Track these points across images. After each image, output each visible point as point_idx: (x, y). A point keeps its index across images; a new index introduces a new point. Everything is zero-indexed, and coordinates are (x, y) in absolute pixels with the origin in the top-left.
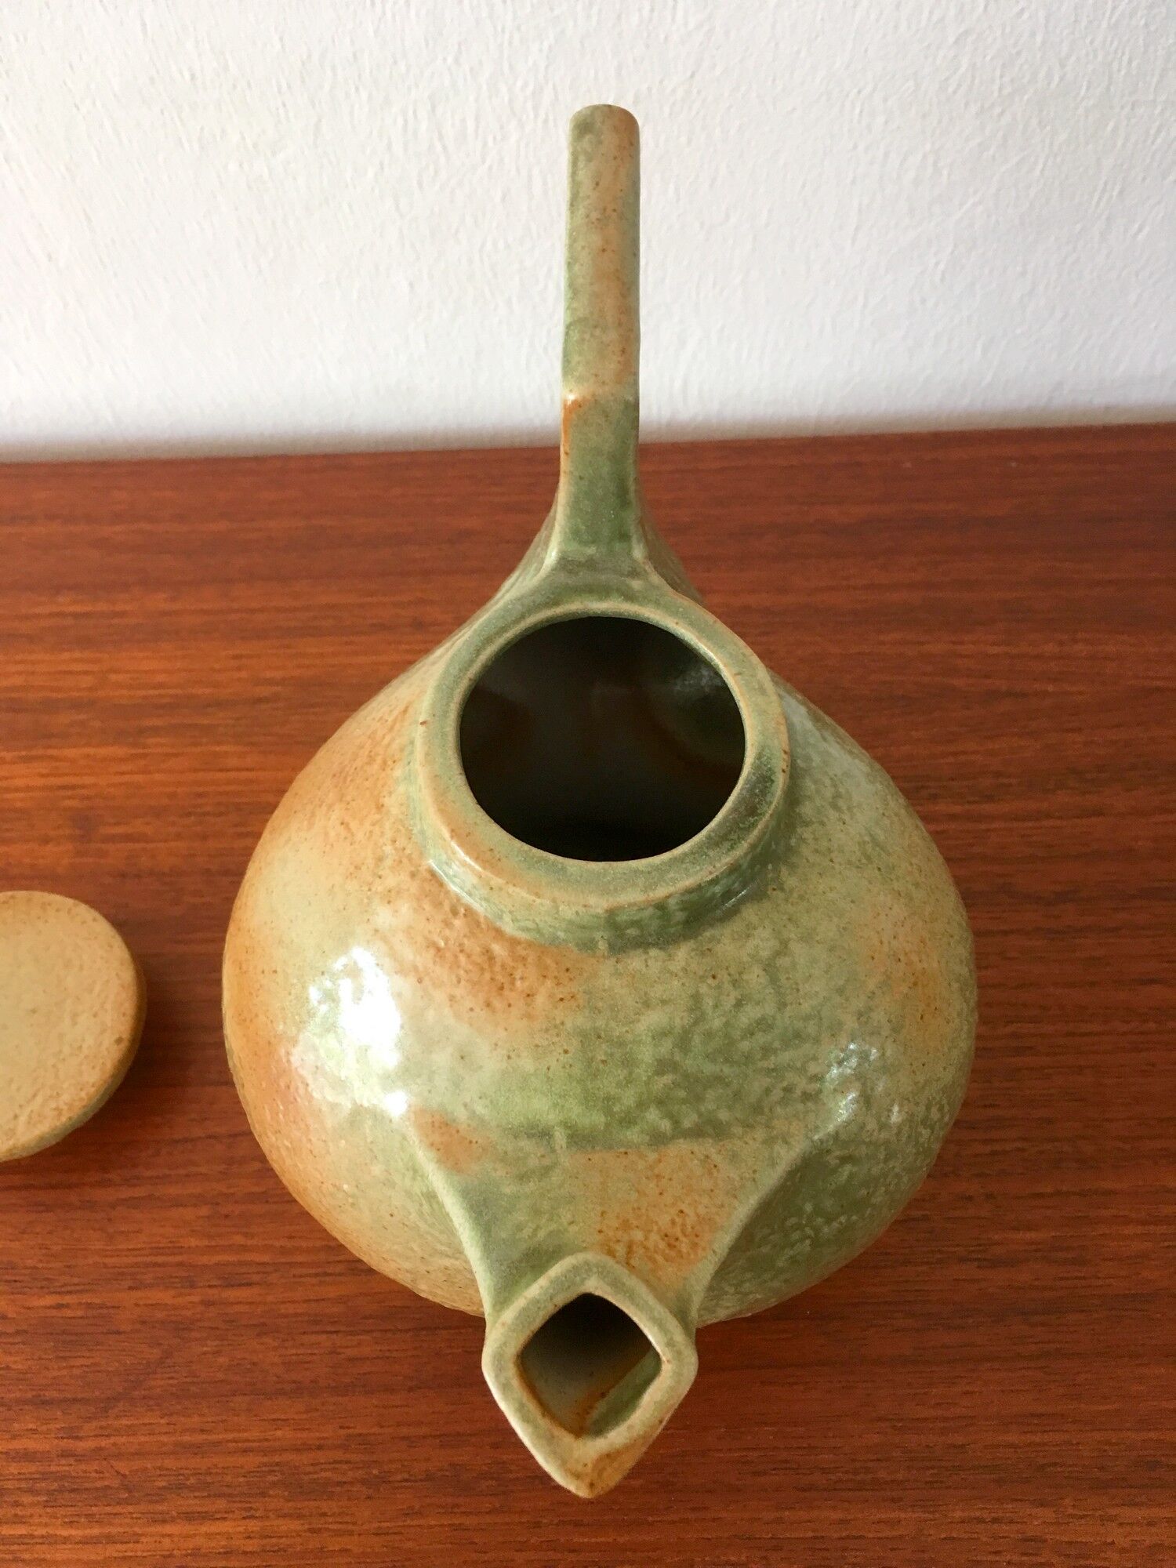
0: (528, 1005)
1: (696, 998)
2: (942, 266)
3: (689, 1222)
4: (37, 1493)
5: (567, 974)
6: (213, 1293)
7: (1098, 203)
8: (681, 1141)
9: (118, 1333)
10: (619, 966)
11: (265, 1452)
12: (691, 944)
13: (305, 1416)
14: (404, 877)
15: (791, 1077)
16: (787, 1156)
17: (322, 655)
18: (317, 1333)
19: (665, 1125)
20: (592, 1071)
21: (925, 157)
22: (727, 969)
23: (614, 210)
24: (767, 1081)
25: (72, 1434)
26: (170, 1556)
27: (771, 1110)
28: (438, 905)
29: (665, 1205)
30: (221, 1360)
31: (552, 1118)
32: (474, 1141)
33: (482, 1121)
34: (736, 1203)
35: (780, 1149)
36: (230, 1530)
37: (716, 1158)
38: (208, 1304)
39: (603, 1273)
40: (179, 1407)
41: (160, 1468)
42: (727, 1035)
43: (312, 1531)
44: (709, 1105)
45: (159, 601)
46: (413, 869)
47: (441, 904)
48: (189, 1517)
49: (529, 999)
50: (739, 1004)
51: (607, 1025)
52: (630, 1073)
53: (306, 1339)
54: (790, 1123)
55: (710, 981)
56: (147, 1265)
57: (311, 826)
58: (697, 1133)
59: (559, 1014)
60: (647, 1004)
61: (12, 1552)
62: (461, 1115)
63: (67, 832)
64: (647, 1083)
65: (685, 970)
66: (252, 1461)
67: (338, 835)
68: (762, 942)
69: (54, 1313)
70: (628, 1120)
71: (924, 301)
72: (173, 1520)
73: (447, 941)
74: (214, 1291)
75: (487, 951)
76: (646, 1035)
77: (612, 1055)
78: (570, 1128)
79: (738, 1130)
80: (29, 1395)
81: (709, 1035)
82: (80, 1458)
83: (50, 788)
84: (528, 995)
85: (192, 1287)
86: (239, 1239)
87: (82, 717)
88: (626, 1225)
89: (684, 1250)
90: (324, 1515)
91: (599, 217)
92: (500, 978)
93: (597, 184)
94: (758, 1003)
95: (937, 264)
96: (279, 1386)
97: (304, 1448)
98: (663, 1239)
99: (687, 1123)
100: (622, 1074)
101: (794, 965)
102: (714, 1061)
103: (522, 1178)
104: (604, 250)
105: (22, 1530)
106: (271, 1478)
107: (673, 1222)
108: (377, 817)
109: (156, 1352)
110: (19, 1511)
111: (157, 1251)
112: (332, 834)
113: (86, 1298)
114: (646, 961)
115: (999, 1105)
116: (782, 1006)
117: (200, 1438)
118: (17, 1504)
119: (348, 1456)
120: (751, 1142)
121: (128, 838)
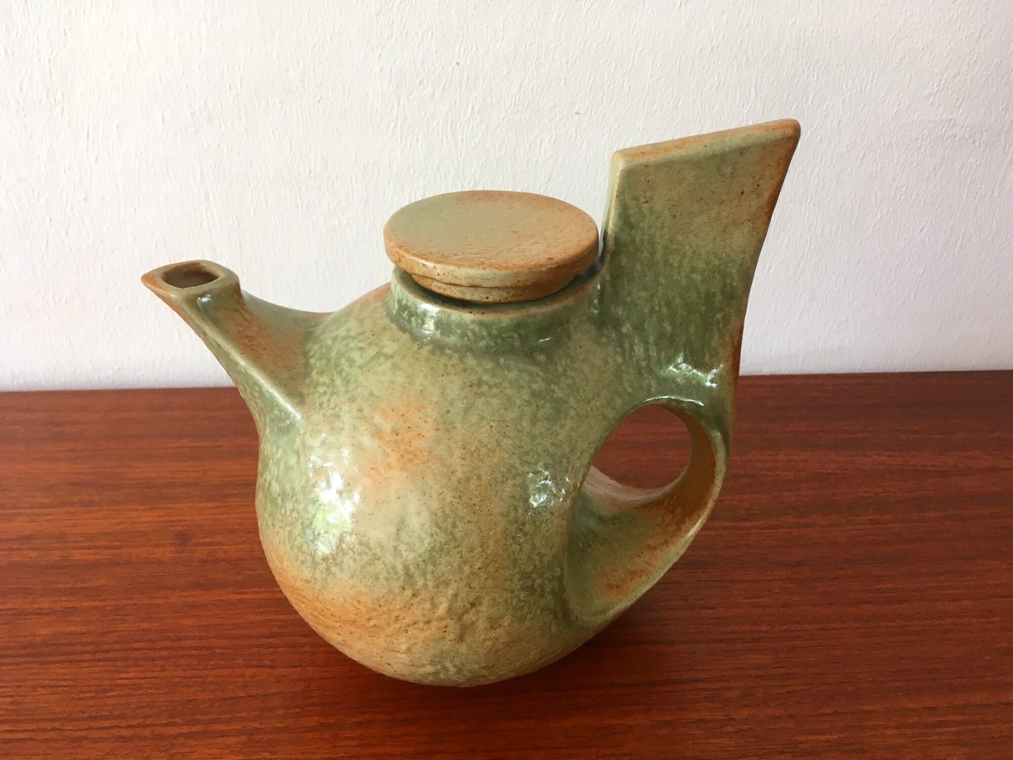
63: (170, 541)
83: (164, 522)
87: (189, 490)
121: (211, 544)
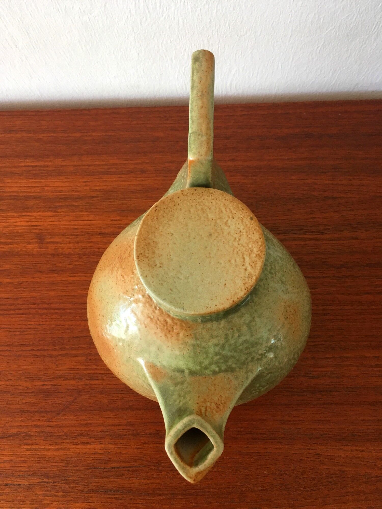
0: (177, 336)
1: (227, 335)
2: (319, 48)
3: (223, 399)
4: (41, 437)
5: (189, 329)
6: (88, 382)
7: (374, 29)
8: (222, 373)
9: (61, 392)
10: (204, 326)
11: (104, 426)
12: (225, 320)
13: (115, 416)
14: (140, 296)
15: (254, 355)
16: (252, 376)
17: (112, 182)
18: (118, 393)
19: (217, 369)
20: (196, 355)
21: (315, 14)
22: (236, 326)
23: (206, 92)
24: (246, 356)
25: (49, 420)
26: (79, 454)
27: (248, 363)
28: (151, 306)
29: (217, 394)
30: (91, 401)
31: (184, 367)
32: (162, 372)
33: (164, 366)
34: (236, 392)
35: (250, 374)
36: (95, 447)
37: (231, 378)
38: (87, 385)
39: (198, 423)
40: (79, 413)
41: (75, 430)
42: (235, 345)
43: (118, 448)
44: (230, 363)
45: (59, 162)
46: (143, 294)
47: (152, 306)
48: (84, 443)
49: (178, 335)
50: (239, 336)
51: (200, 343)
52: (207, 356)
53: (115, 395)
54: (253, 367)
55: (231, 330)
56: (68, 374)
57: (112, 274)
58: (226, 371)
59: (187, 339)
60: (212, 337)
61: (35, 452)
62: (158, 364)
63: (36, 240)
64: (212, 358)
65: (224, 327)
66: (100, 429)
67: (121, 279)
68: (247, 318)
69: (42, 387)
70: (206, 368)
71: (313, 59)
72: (79, 444)
73: (154, 316)
74: (88, 381)
75: (166, 320)
76: (212, 346)
77: (202, 351)
78: (190, 370)
79: (238, 369)
80: (37, 410)
81: (230, 345)
82: (52, 427)
83: (29, 226)
84: (178, 334)
85: (82, 380)
86: (95, 367)
87: (38, 202)
88: (205, 401)
89: (221, 408)
90: (121, 443)
91: (201, 94)
92: (169, 329)
93: (200, 82)
94: (245, 336)
95: (318, 48)
96: (107, 408)
97: (114, 425)
98: (215, 405)
99: (223, 368)
100: (205, 356)
101: (256, 324)
102: (231, 352)
103: (176, 384)
104: (202, 107)
105: (37, 447)
106: (106, 433)
107: (218, 399)
108: (132, 276)
109: (72, 398)
110: (36, 442)
111: (71, 369)
112: (119, 278)
113: (51, 383)
114: (212, 325)
115: (318, 331)
116: (252, 336)
117: (85, 422)
118: (35, 440)
119: (127, 428)
120: (241, 373)
121: (54, 243)
